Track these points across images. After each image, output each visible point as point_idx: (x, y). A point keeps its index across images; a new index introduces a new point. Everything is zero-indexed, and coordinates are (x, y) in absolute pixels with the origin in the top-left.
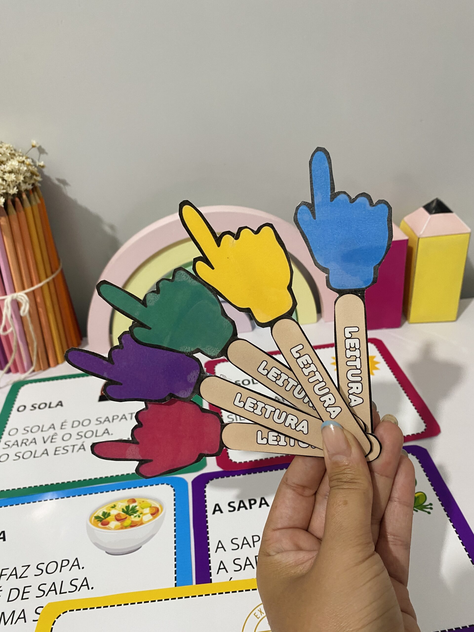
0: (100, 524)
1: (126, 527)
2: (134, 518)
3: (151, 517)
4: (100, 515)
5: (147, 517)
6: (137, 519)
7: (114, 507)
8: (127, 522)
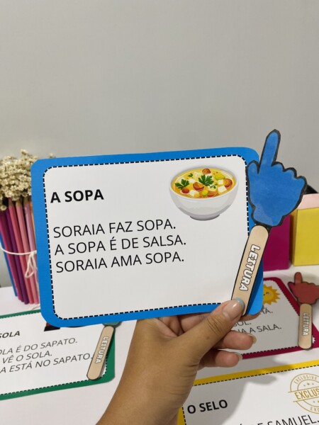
0: (181, 191)
1: (204, 197)
2: (210, 188)
3: (225, 189)
4: (180, 182)
5: (222, 189)
6: (213, 190)
7: (191, 176)
8: (205, 192)
